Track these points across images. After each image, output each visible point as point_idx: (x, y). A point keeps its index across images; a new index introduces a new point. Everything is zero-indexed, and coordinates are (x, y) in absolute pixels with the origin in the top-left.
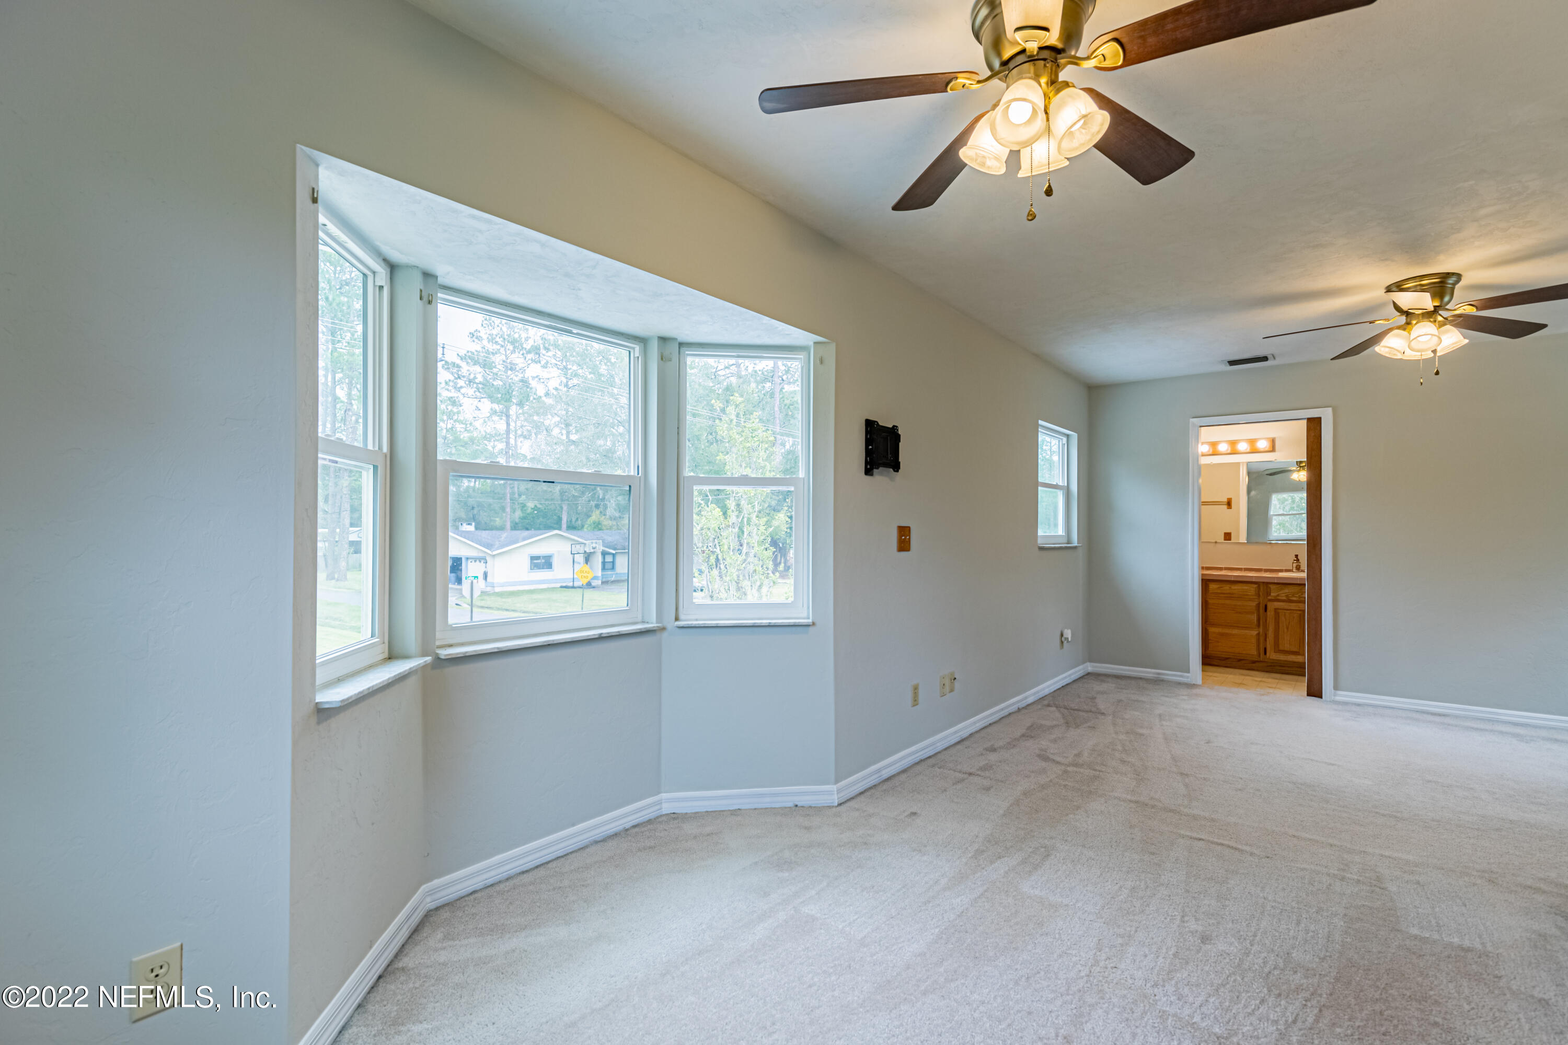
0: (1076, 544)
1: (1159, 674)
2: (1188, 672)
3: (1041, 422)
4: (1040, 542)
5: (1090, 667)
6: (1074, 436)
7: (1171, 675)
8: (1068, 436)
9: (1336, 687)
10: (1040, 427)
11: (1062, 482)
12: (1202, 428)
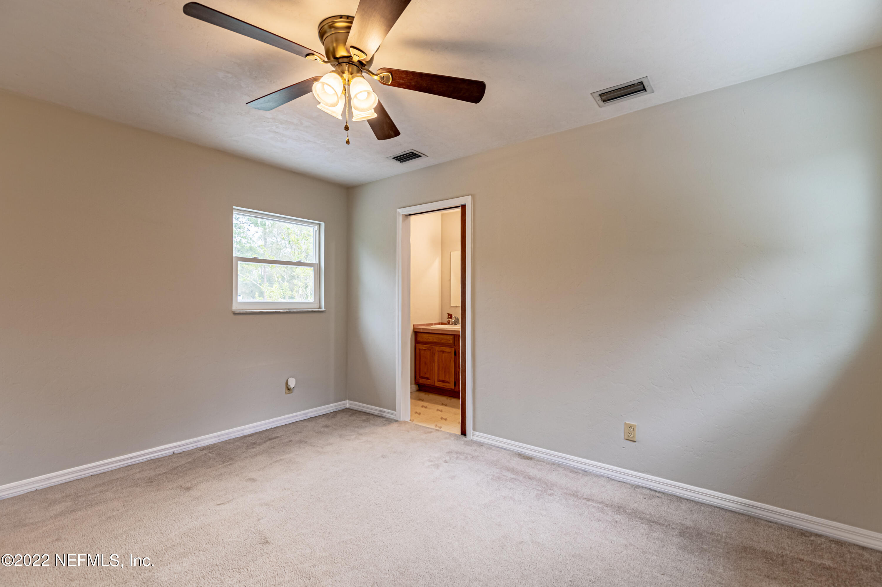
0: (323, 309)
1: (381, 411)
2: (395, 410)
3: (234, 207)
4: (235, 308)
5: (347, 404)
6: (323, 224)
7: (388, 413)
8: (320, 224)
9: (474, 429)
10: (234, 210)
11: (315, 261)
12: (412, 217)
